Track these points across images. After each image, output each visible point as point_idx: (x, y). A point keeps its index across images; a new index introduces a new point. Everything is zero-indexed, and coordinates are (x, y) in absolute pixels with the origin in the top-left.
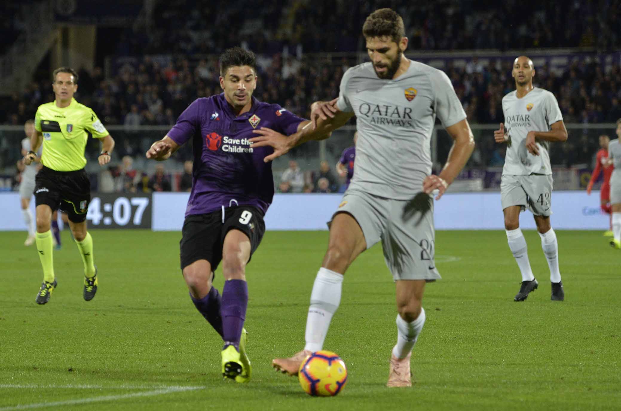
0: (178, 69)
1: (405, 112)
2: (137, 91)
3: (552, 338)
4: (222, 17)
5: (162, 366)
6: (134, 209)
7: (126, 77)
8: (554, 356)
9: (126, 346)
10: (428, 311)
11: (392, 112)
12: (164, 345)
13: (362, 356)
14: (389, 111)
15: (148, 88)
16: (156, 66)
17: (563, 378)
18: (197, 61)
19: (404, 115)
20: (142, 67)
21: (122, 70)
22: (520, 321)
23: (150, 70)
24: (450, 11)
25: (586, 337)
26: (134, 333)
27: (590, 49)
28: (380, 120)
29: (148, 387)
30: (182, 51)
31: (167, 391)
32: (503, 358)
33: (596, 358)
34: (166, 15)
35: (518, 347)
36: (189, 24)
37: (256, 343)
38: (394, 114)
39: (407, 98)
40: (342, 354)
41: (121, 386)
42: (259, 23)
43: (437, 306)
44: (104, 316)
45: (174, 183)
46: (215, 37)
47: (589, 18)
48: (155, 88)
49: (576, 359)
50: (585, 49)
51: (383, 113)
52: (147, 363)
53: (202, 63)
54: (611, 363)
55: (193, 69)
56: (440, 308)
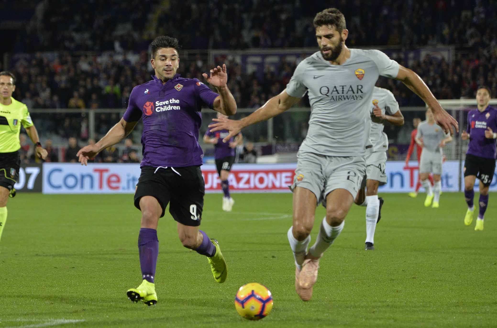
0: (63, 63)
1: (358, 89)
2: (30, 81)
3: (365, 280)
4: (99, 21)
5: (50, 303)
6: (28, 176)
7: (21, 70)
8: (367, 294)
9: (21, 287)
10: (266, 258)
11: (347, 90)
12: (52, 286)
13: (212, 295)
14: (344, 89)
15: (39, 79)
16: (45, 60)
17: (374, 312)
18: (79, 56)
19: (358, 91)
20: (34, 62)
21: (18, 64)
22: (340, 266)
23: (40, 64)
24: (283, 17)
25: (393, 278)
26: (28, 276)
27: (397, 47)
28: (338, 98)
29: (39, 320)
30: (66, 49)
31: (54, 323)
32: (326, 296)
33: (401, 295)
34: (53, 19)
35: (338, 287)
36: (73, 27)
37: (127, 284)
38: (349, 92)
39: (358, 78)
40: (196, 293)
41: (17, 319)
42: (128, 26)
43: (273, 254)
44: (3, 263)
45: (61, 155)
46: (93, 37)
47: (395, 22)
48: (45, 78)
49: (385, 297)
50: (392, 47)
51: (340, 92)
52: (38, 300)
53: (83, 58)
54: (412, 300)
55: (75, 63)
56: (275, 256)
